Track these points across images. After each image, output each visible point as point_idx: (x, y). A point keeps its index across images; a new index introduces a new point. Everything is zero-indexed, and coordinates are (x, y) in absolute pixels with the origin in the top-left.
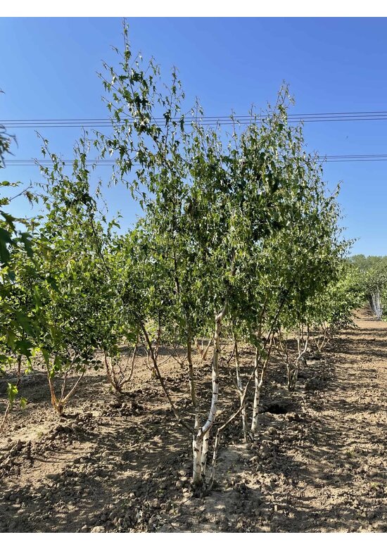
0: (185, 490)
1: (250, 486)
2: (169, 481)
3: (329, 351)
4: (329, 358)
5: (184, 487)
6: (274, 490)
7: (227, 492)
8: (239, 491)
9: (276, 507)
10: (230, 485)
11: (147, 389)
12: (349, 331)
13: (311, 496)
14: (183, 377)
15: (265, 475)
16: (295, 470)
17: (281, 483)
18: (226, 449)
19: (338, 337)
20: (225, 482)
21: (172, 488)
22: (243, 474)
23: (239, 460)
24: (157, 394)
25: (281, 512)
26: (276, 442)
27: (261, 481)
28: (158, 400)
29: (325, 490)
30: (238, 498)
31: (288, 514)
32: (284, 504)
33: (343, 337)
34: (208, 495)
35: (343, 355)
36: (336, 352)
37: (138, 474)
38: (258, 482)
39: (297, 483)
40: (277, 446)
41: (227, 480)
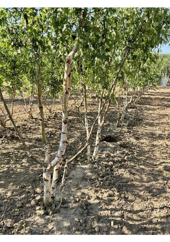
0: (38, 208)
1: (92, 201)
2: (26, 199)
3: (139, 104)
4: (140, 107)
5: (37, 204)
6: (110, 205)
7: (72, 208)
8: (82, 208)
9: (112, 223)
10: (76, 202)
11: (24, 125)
12: (149, 93)
13: (139, 209)
14: (50, 118)
15: (103, 190)
16: (125, 186)
17: (116, 198)
18: (75, 169)
19: (143, 96)
20: (72, 198)
21: (27, 205)
22: (86, 191)
23: (83, 178)
24: (30, 129)
25: (116, 227)
26: (110, 163)
27: (100, 197)
28: (30, 132)
29: (149, 204)
30: (82, 214)
31: (122, 228)
32: (119, 219)
33: (147, 96)
34: (56, 213)
35: (148, 106)
36: (143, 104)
37: (3, 191)
38: (98, 198)
39: (128, 198)
40: (111, 166)
41: (74, 197)
